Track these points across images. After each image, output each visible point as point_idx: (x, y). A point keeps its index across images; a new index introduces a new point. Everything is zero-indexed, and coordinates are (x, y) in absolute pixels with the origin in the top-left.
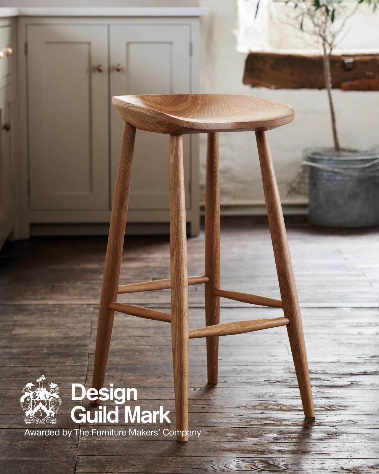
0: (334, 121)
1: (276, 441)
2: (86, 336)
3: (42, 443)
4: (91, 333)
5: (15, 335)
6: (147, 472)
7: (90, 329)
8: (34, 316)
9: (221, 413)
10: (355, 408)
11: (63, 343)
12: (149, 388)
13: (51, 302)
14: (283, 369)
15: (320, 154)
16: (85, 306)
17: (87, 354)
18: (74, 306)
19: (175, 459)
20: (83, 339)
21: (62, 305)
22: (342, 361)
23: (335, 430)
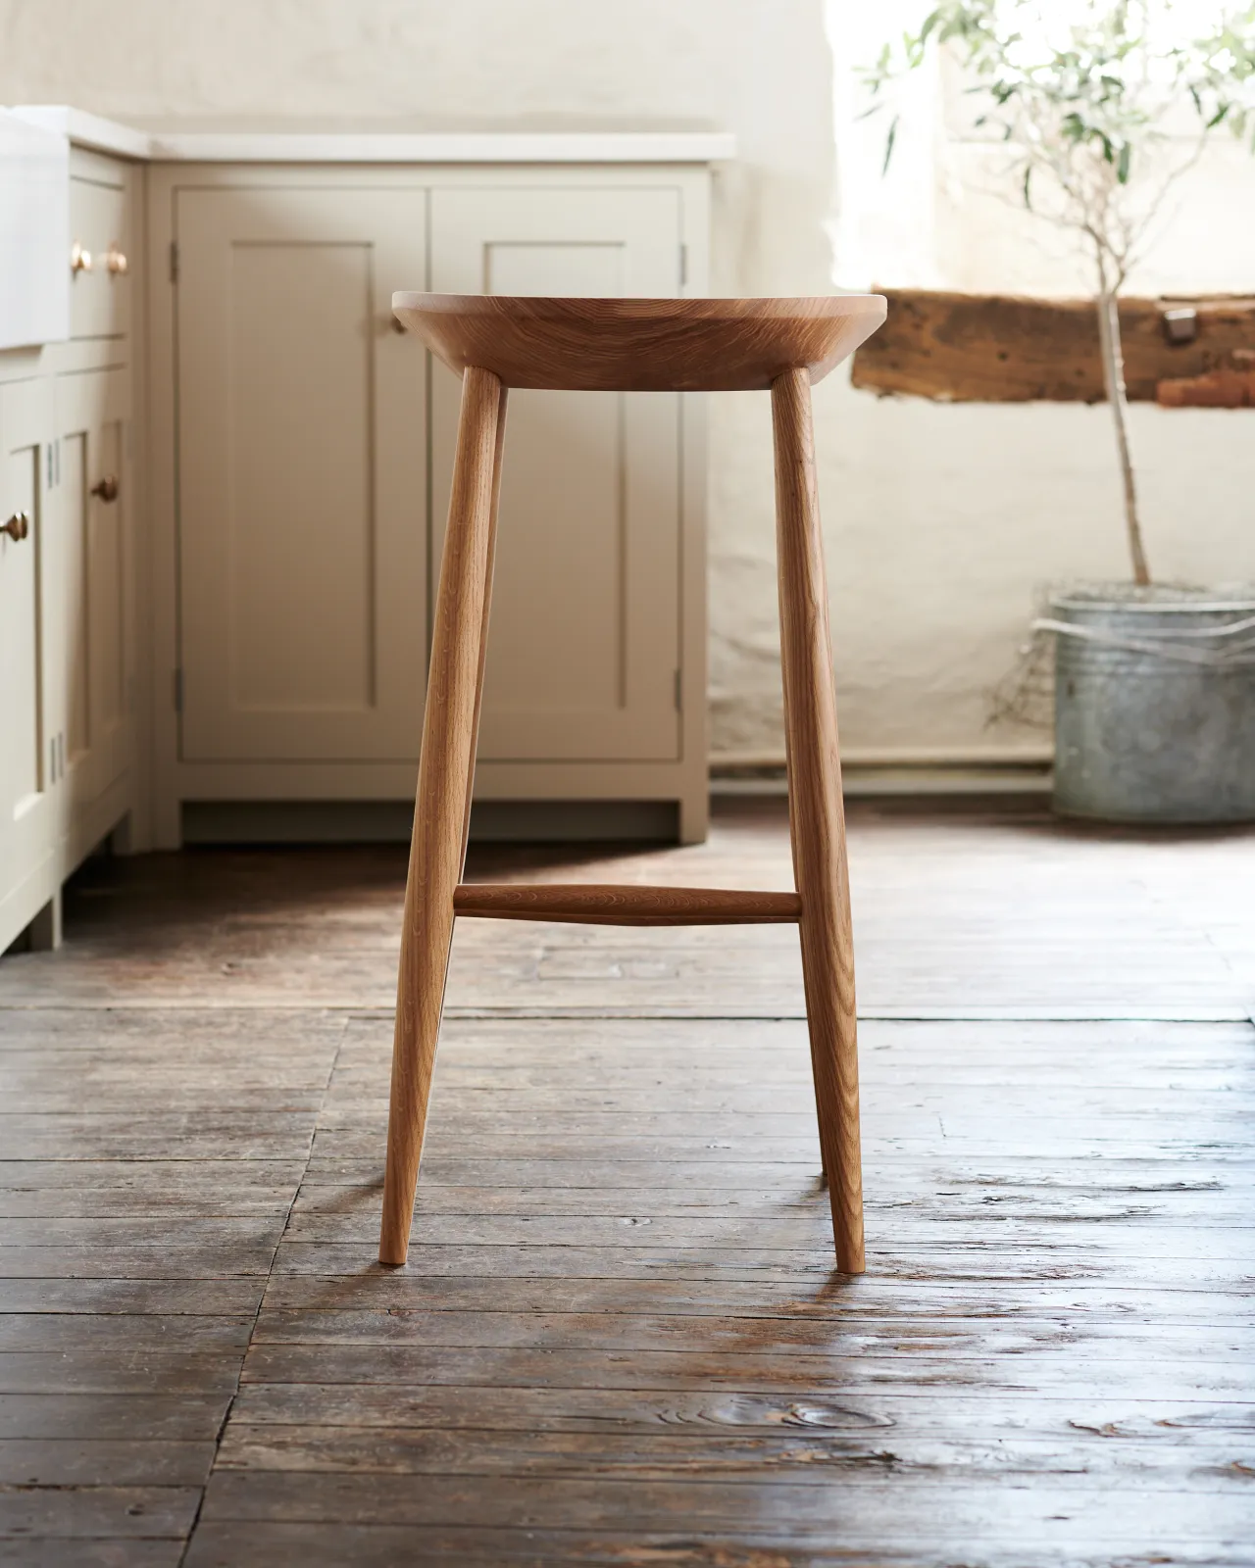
0: (1130, 494)
1: (871, 1353)
2: (316, 1086)
3: (134, 1351)
4: (330, 1079)
5: (97, 1083)
6: (453, 1425)
7: (330, 1070)
8: (160, 1038)
9: (707, 1280)
10: (1131, 1274)
11: (241, 1103)
12: (492, 1218)
13: (216, 1004)
14: (919, 1174)
15: (1088, 598)
16: (325, 1013)
17: (312, 1131)
18: (289, 1013)
19: (545, 1394)
20: (304, 1093)
21: (251, 1009)
22: (1106, 1156)
23: (1062, 1329)
